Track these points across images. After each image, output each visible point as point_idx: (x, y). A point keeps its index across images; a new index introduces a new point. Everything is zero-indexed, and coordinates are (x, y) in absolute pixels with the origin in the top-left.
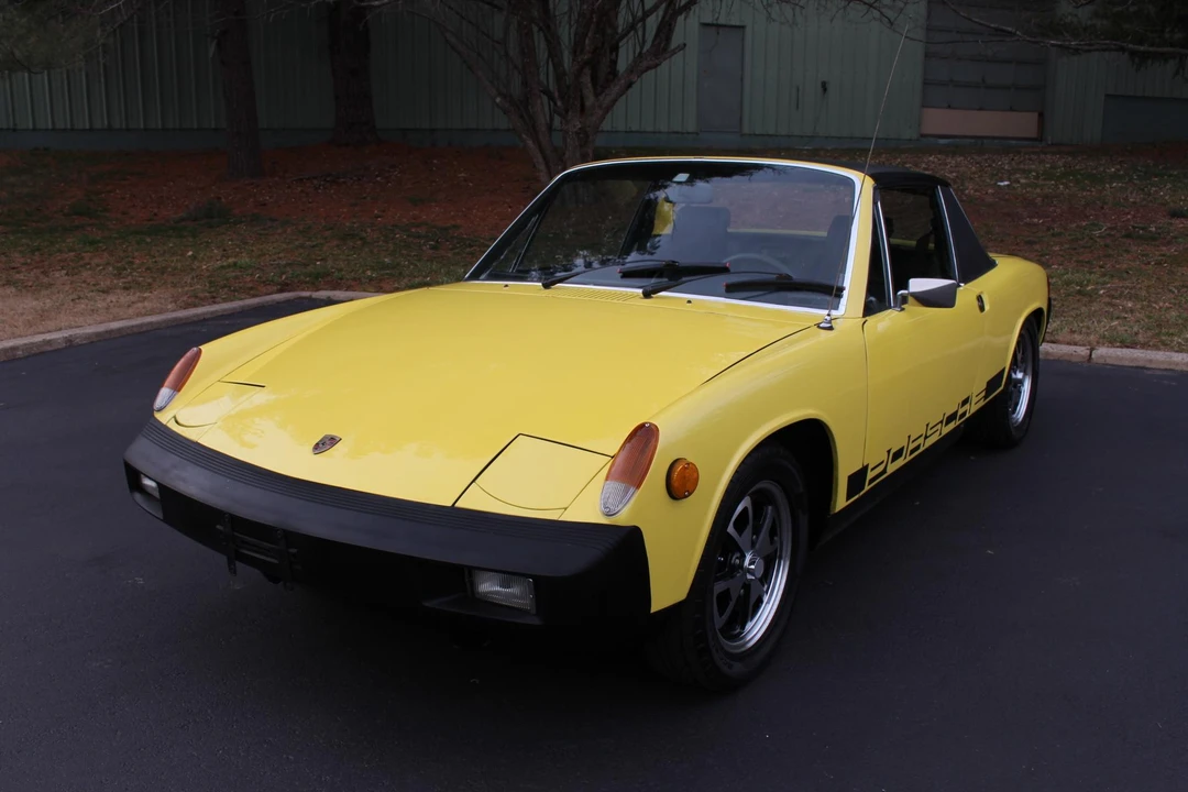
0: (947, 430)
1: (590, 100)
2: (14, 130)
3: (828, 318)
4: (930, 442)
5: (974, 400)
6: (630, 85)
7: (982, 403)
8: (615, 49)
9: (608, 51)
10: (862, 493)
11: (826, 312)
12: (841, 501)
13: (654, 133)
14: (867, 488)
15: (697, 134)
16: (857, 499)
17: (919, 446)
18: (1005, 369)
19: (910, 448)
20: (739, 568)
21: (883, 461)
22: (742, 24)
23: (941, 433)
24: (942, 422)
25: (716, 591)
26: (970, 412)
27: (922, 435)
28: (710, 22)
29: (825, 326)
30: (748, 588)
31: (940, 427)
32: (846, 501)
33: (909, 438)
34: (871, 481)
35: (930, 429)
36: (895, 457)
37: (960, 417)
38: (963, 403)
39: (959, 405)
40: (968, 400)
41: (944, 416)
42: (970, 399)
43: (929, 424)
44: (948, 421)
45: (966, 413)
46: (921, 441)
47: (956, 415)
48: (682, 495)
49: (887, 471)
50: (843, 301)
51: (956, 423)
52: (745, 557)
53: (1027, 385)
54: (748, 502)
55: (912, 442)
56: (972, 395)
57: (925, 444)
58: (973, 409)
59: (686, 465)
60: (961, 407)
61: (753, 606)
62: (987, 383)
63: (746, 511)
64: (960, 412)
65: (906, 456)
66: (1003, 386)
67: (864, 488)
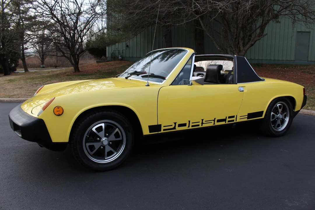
0: (217, 124)
1: (242, 48)
2: (133, 57)
3: (148, 83)
4: (204, 125)
5: (238, 118)
6: (252, 45)
8: (251, 36)
9: (248, 36)
10: (159, 132)
11: (147, 81)
12: (146, 132)
13: (282, 60)
14: (162, 131)
15: (294, 61)
16: (158, 133)
17: (198, 125)
18: (263, 111)
19: (191, 124)
20: (100, 141)
21: (172, 125)
22: (310, 31)
23: (214, 124)
24: (214, 120)
25: (88, 144)
26: (236, 121)
27: (199, 122)
28: (300, 31)
29: (146, 85)
30: (104, 147)
31: (213, 122)
32: (150, 132)
33: (189, 121)
34: (164, 130)
35: (205, 121)
36: (180, 125)
37: (229, 121)
38: (229, 117)
39: (226, 117)
40: (233, 117)
41: (215, 119)
42: (235, 117)
43: (203, 119)
44: (219, 121)
45: (233, 121)
46: (200, 124)
47: (224, 120)
48: (57, 114)
49: (175, 129)
50: (165, 81)
51: (226, 122)
52: (101, 139)
53: (287, 120)
54: (103, 125)
55: (192, 123)
56: (237, 116)
57: (202, 125)
58: (238, 120)
59: (58, 107)
60: (228, 118)
61: (107, 152)
62: (248, 114)
63: (101, 127)
64: (228, 120)
65: (189, 127)
66: (263, 117)
67: (161, 131)
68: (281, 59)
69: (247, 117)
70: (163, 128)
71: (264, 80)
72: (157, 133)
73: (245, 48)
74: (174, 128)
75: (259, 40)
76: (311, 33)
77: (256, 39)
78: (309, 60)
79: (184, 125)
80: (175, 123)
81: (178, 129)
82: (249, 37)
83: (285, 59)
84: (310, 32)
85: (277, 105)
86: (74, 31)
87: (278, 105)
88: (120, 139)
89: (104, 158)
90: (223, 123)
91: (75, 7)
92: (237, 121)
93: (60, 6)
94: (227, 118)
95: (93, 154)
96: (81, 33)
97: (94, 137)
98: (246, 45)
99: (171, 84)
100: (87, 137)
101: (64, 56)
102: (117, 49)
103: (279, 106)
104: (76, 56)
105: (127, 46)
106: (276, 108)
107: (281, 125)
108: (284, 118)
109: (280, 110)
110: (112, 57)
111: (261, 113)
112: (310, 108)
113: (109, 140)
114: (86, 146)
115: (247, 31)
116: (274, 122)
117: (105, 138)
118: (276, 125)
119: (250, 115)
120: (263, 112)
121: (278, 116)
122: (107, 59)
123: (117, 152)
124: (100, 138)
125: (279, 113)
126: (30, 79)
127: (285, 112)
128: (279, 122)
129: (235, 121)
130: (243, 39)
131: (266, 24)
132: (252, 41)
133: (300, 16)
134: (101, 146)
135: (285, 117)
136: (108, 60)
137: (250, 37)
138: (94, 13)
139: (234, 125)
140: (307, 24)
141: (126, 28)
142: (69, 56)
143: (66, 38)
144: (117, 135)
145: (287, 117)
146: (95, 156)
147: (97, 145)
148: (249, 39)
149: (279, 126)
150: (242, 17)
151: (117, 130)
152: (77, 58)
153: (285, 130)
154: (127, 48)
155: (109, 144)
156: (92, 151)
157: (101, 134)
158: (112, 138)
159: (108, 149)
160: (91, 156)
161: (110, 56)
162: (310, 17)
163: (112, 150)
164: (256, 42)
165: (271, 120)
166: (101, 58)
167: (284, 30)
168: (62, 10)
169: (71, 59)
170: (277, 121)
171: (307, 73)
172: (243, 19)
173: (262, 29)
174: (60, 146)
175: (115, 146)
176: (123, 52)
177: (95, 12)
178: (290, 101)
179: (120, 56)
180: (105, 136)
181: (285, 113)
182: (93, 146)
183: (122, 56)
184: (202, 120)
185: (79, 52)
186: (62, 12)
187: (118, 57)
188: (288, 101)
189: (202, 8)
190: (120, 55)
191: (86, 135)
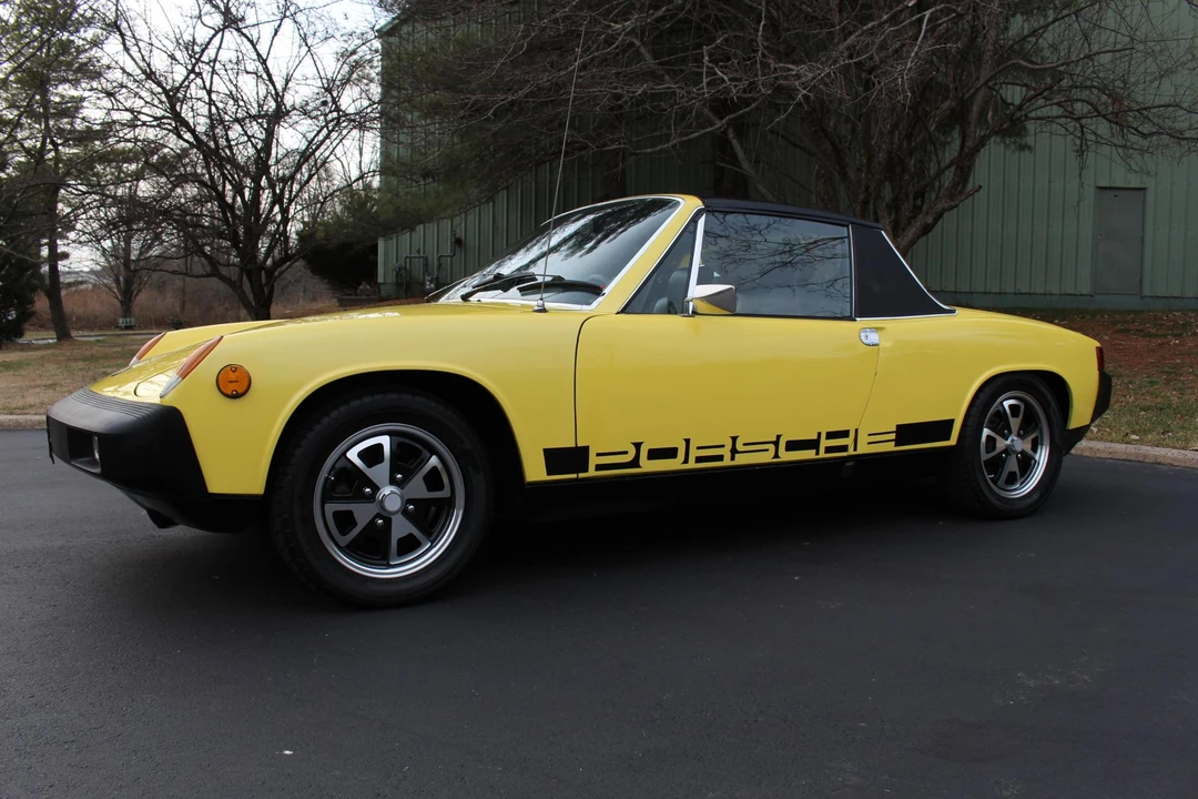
0: (787, 456)
4: (741, 460)
5: (863, 439)
6: (926, 229)
7: (891, 447)
8: (921, 195)
9: (911, 196)
10: (581, 475)
12: (535, 470)
13: (1045, 294)
14: (592, 472)
15: (1091, 296)
16: (577, 479)
17: (720, 458)
18: (953, 421)
19: (694, 453)
20: (371, 498)
21: (626, 453)
22: (1143, 186)
23: (776, 456)
24: (776, 443)
25: (331, 508)
26: (855, 449)
27: (723, 446)
28: (1108, 185)
29: (536, 308)
30: (388, 521)
31: (772, 447)
32: (549, 474)
33: (688, 441)
34: (599, 467)
35: (745, 444)
36: (655, 454)
37: (828, 450)
38: (831, 435)
39: (819, 434)
40: (845, 434)
41: (778, 437)
42: (852, 434)
43: (736, 438)
44: (792, 446)
45: (844, 448)
46: (726, 452)
47: (813, 444)
48: (229, 393)
49: (639, 467)
50: (600, 299)
51: (817, 453)
52: (379, 489)
53: (1042, 457)
54: (385, 441)
55: (698, 448)
56: (856, 430)
57: (733, 458)
58: (863, 449)
59: (234, 368)
60: (827, 438)
61: (400, 541)
62: (898, 426)
63: (379, 447)
64: (824, 443)
65: (686, 461)
66: (953, 441)
67: (586, 470)
68: (1039, 290)
69: (893, 436)
70: (593, 461)
71: (953, 312)
72: (574, 476)
73: (899, 240)
74: (635, 463)
75: (952, 208)
76: (1150, 195)
77: (939, 206)
78: (1147, 292)
79: (670, 453)
80: (638, 446)
81: (648, 466)
82: (915, 198)
83: (1055, 290)
84: (1144, 189)
85: (1002, 403)
86: (256, 180)
87: (1006, 404)
88: (445, 493)
89: (385, 562)
90: (809, 454)
91: (263, 92)
92: (858, 452)
93: (205, 88)
94: (823, 436)
95: (348, 546)
96: (282, 190)
97: (353, 483)
98: (903, 230)
99: (623, 311)
100: (327, 479)
101: (215, 273)
102: (419, 252)
103: (1011, 406)
104: (263, 273)
105: (458, 242)
106: (1001, 415)
107: (1022, 475)
108: (1030, 452)
109: (1015, 423)
110: (398, 285)
111: (943, 428)
112: (1134, 437)
113: (406, 498)
114: (323, 515)
115: (906, 177)
116: (996, 464)
117: (393, 488)
118: (1004, 475)
119: (905, 433)
120: (950, 423)
121: (1008, 442)
122: (379, 291)
123: (432, 543)
124: (376, 488)
125: (1010, 432)
126: (83, 360)
127: (1033, 430)
128: (1012, 465)
129: (851, 452)
130: (894, 206)
131: (977, 149)
132: (927, 213)
133: (1103, 128)
134: (379, 516)
135: (1034, 449)
136: (383, 293)
137: (919, 202)
138: (335, 115)
139: (848, 464)
140: (1130, 157)
141: (451, 172)
142: (233, 273)
143: (226, 207)
144: (433, 480)
145: (1042, 445)
146: (352, 550)
147: (363, 513)
148: (915, 206)
149: (1012, 479)
150: (888, 126)
151: (434, 461)
152: (267, 284)
153: (1036, 496)
154: (458, 250)
155: (405, 512)
156: (343, 533)
157: (380, 472)
158: (417, 487)
159: (401, 528)
160: (343, 549)
161: (392, 278)
162: (1136, 129)
163: (417, 533)
164: (939, 216)
165: (985, 456)
166: (356, 288)
167: (1050, 182)
168: (211, 103)
169: (241, 287)
170: (1004, 461)
171: (1135, 334)
172: (891, 132)
173: (961, 168)
174: (234, 507)
175: (428, 517)
176: (440, 265)
177: (338, 109)
178: (1047, 388)
179: (431, 281)
180: (393, 481)
181: (1033, 436)
182: (350, 514)
183: (437, 278)
184: (734, 439)
185: (273, 261)
186: (214, 110)
187: (424, 284)
188: (1043, 389)
189: (735, 86)
190: (429, 275)
191: (324, 473)
